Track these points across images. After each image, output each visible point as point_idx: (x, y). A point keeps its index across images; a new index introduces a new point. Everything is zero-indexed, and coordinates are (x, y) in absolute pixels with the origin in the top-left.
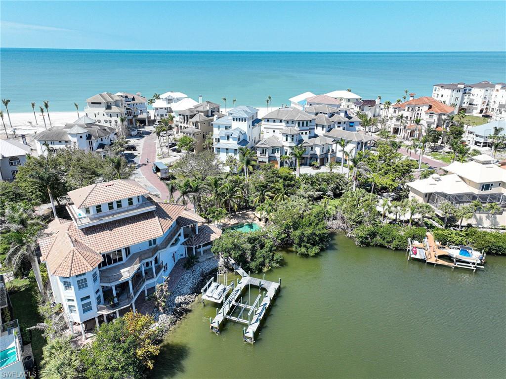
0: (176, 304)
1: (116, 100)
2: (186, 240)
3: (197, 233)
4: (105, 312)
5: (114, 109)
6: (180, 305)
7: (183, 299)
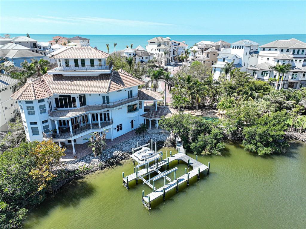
0: (112, 155)
1: (165, 41)
2: (145, 113)
3: (156, 110)
5: (162, 46)
6: (116, 157)
7: (121, 154)
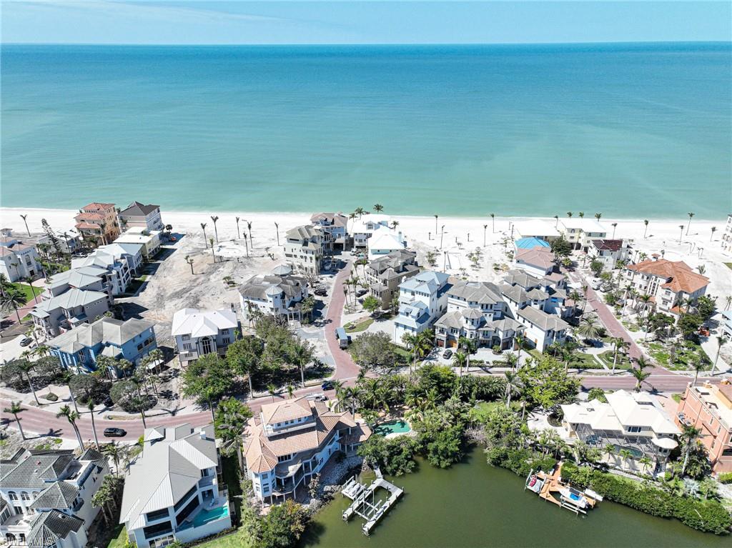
0: (324, 491)
1: (313, 236)
2: (340, 438)
4: (277, 494)
5: (311, 246)
6: (327, 492)
7: (330, 488)
